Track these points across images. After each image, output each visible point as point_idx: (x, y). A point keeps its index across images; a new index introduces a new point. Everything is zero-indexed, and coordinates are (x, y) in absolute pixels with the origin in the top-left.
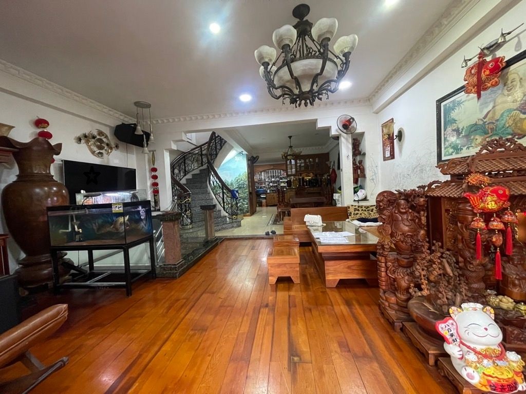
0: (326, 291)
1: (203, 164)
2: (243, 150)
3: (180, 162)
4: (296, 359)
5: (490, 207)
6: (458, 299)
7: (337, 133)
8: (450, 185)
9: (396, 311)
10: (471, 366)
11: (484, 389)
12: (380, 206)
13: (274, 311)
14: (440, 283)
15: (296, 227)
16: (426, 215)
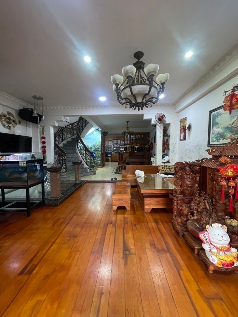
0: (144, 215)
1: (74, 135)
2: (99, 128)
3: (60, 133)
4: (127, 252)
5: (229, 174)
6: (211, 221)
7: (155, 123)
8: (212, 161)
9: (181, 226)
10: (214, 255)
11: (219, 266)
12: (176, 170)
13: (116, 226)
14: (203, 213)
15: (129, 177)
16: (199, 176)
